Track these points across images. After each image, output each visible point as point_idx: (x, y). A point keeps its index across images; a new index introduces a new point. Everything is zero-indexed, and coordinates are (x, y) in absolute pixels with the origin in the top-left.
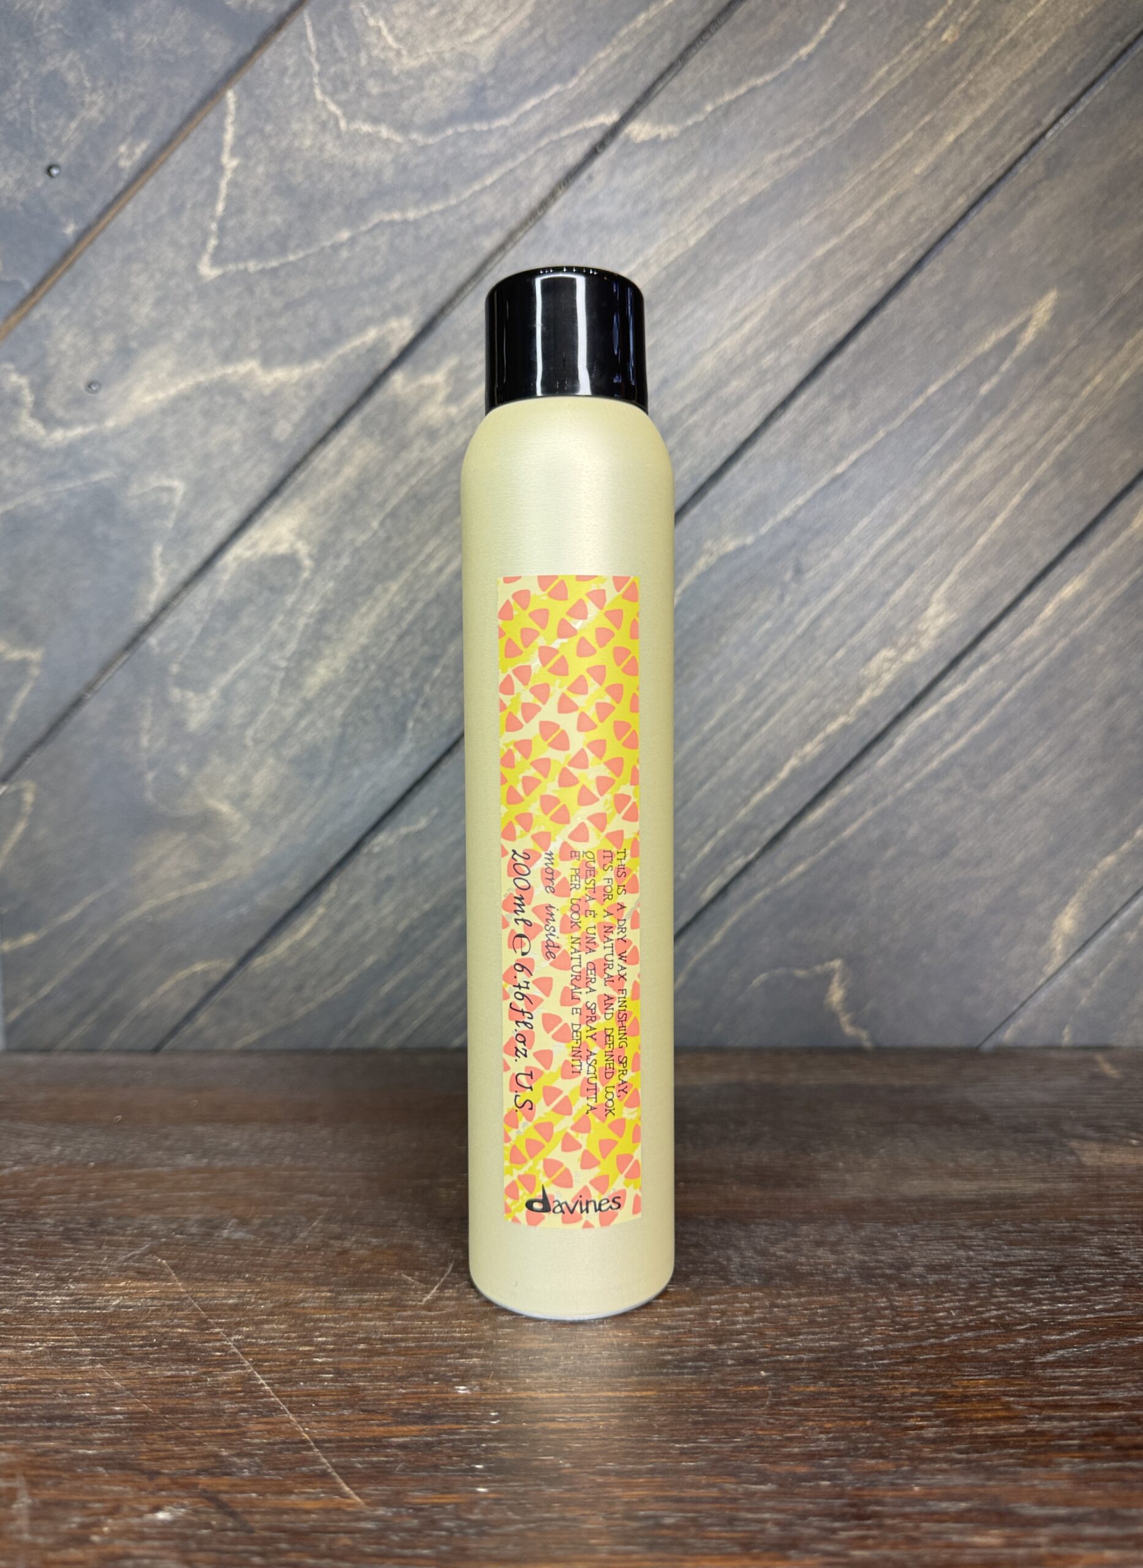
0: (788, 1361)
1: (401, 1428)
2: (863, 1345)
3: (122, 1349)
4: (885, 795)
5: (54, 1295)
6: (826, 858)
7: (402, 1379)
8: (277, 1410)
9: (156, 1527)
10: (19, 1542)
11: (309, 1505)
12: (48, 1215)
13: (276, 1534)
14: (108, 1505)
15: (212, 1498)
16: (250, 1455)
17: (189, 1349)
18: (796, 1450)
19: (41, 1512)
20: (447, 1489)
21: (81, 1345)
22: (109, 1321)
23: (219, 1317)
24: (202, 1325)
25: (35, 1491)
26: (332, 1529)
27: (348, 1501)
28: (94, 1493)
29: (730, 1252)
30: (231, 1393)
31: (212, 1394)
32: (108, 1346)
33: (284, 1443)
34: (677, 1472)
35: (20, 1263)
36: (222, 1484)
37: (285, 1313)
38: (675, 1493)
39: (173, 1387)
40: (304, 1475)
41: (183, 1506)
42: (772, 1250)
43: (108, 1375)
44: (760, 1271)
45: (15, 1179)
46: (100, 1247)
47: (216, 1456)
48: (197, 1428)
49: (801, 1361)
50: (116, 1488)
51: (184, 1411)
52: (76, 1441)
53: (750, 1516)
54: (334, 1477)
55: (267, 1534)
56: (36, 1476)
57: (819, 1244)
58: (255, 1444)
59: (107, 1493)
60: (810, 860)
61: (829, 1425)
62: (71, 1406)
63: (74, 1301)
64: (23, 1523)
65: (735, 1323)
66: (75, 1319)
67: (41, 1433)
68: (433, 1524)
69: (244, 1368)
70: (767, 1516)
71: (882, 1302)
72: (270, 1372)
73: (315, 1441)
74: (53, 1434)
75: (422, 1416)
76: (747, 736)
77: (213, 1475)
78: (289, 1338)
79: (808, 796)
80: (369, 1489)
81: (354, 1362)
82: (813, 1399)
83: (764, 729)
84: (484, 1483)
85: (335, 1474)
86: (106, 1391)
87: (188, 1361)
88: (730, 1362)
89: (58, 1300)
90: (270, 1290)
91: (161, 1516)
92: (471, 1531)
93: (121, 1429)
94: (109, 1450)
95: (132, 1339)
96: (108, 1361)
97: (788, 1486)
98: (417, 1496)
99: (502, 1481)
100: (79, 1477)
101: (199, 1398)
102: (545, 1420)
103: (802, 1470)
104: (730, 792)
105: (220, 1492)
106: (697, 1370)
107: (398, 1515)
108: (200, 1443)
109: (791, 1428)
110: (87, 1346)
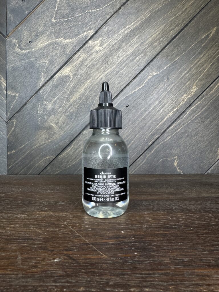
0: (195, 226)
1: (110, 240)
2: (211, 223)
3: (40, 225)
4: (185, 123)
5: (22, 215)
6: (174, 136)
7: (108, 230)
8: (80, 237)
9: (55, 263)
10: (19, 267)
11: (93, 257)
12: (20, 201)
13: (87, 265)
14: (42, 258)
15: (68, 256)
16: (75, 246)
17: (56, 225)
18: (208, 244)
19: (24, 260)
20: (127, 253)
21: (30, 224)
22: (36, 219)
23: (61, 218)
24: (58, 220)
25: (22, 255)
26: (101, 263)
27: (103, 256)
28: (37, 256)
29: (172, 206)
30: (68, 233)
31: (63, 233)
32: (37, 224)
33: (83, 244)
34: (182, 249)
35: (14, 209)
36: (70, 253)
37: (77, 218)
38: (184, 254)
39: (53, 232)
40: (90, 251)
41: (61, 258)
42: (181, 206)
43: (37, 230)
44: (180, 209)
45: (12, 195)
46: (32, 206)
47: (67, 247)
48: (61, 241)
49: (198, 226)
50: (43, 254)
51: (57, 237)
52: (31, 244)
53: (206, 259)
54: (98, 251)
55: (84, 264)
56: (22, 252)
57: (190, 205)
58: (76, 244)
59: (40, 255)
60: (171, 136)
61: (213, 239)
62: (29, 236)
63: (27, 216)
64: (20, 263)
65: (180, 219)
66: (28, 219)
67: (22, 242)
68: (126, 261)
69: (70, 228)
70: (210, 259)
71: (211, 215)
72: (76, 229)
73: (91, 243)
74: (26, 242)
75: (115, 238)
76: (158, 111)
77: (67, 251)
78: (79, 222)
79: (170, 124)
80: (107, 253)
81: (95, 227)
82: (206, 233)
83: (162, 110)
84: (136, 252)
85: (97, 250)
86: (37, 233)
87: (56, 227)
88: (183, 226)
89: (23, 216)
90: (72, 213)
91: (56, 260)
92: (137, 263)
93: (42, 241)
94: (40, 246)
95: (42, 223)
96: (37, 227)
97: (211, 252)
98: (120, 255)
99: (140, 251)
100: (33, 252)
101: (60, 234)
102: (145, 238)
103: (213, 249)
104: (155, 122)
105: (70, 255)
106: (176, 228)
107: (116, 259)
108: (62, 244)
109: (204, 239)
110: (31, 224)
